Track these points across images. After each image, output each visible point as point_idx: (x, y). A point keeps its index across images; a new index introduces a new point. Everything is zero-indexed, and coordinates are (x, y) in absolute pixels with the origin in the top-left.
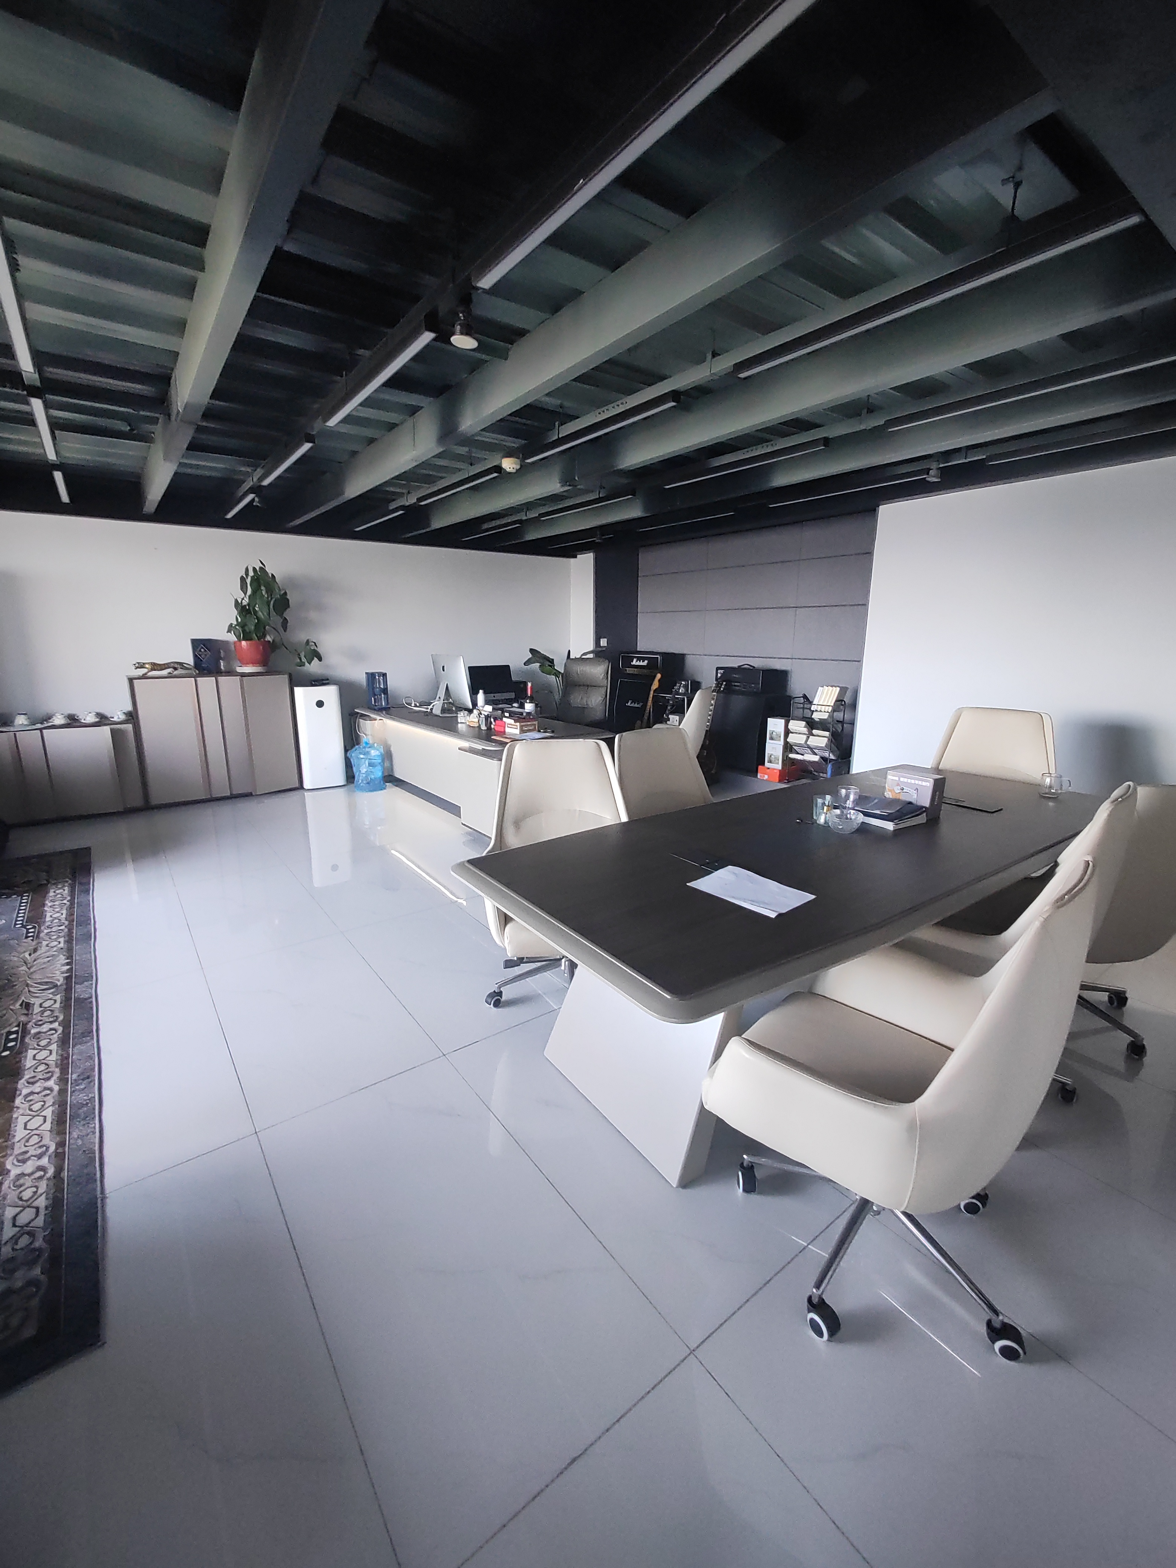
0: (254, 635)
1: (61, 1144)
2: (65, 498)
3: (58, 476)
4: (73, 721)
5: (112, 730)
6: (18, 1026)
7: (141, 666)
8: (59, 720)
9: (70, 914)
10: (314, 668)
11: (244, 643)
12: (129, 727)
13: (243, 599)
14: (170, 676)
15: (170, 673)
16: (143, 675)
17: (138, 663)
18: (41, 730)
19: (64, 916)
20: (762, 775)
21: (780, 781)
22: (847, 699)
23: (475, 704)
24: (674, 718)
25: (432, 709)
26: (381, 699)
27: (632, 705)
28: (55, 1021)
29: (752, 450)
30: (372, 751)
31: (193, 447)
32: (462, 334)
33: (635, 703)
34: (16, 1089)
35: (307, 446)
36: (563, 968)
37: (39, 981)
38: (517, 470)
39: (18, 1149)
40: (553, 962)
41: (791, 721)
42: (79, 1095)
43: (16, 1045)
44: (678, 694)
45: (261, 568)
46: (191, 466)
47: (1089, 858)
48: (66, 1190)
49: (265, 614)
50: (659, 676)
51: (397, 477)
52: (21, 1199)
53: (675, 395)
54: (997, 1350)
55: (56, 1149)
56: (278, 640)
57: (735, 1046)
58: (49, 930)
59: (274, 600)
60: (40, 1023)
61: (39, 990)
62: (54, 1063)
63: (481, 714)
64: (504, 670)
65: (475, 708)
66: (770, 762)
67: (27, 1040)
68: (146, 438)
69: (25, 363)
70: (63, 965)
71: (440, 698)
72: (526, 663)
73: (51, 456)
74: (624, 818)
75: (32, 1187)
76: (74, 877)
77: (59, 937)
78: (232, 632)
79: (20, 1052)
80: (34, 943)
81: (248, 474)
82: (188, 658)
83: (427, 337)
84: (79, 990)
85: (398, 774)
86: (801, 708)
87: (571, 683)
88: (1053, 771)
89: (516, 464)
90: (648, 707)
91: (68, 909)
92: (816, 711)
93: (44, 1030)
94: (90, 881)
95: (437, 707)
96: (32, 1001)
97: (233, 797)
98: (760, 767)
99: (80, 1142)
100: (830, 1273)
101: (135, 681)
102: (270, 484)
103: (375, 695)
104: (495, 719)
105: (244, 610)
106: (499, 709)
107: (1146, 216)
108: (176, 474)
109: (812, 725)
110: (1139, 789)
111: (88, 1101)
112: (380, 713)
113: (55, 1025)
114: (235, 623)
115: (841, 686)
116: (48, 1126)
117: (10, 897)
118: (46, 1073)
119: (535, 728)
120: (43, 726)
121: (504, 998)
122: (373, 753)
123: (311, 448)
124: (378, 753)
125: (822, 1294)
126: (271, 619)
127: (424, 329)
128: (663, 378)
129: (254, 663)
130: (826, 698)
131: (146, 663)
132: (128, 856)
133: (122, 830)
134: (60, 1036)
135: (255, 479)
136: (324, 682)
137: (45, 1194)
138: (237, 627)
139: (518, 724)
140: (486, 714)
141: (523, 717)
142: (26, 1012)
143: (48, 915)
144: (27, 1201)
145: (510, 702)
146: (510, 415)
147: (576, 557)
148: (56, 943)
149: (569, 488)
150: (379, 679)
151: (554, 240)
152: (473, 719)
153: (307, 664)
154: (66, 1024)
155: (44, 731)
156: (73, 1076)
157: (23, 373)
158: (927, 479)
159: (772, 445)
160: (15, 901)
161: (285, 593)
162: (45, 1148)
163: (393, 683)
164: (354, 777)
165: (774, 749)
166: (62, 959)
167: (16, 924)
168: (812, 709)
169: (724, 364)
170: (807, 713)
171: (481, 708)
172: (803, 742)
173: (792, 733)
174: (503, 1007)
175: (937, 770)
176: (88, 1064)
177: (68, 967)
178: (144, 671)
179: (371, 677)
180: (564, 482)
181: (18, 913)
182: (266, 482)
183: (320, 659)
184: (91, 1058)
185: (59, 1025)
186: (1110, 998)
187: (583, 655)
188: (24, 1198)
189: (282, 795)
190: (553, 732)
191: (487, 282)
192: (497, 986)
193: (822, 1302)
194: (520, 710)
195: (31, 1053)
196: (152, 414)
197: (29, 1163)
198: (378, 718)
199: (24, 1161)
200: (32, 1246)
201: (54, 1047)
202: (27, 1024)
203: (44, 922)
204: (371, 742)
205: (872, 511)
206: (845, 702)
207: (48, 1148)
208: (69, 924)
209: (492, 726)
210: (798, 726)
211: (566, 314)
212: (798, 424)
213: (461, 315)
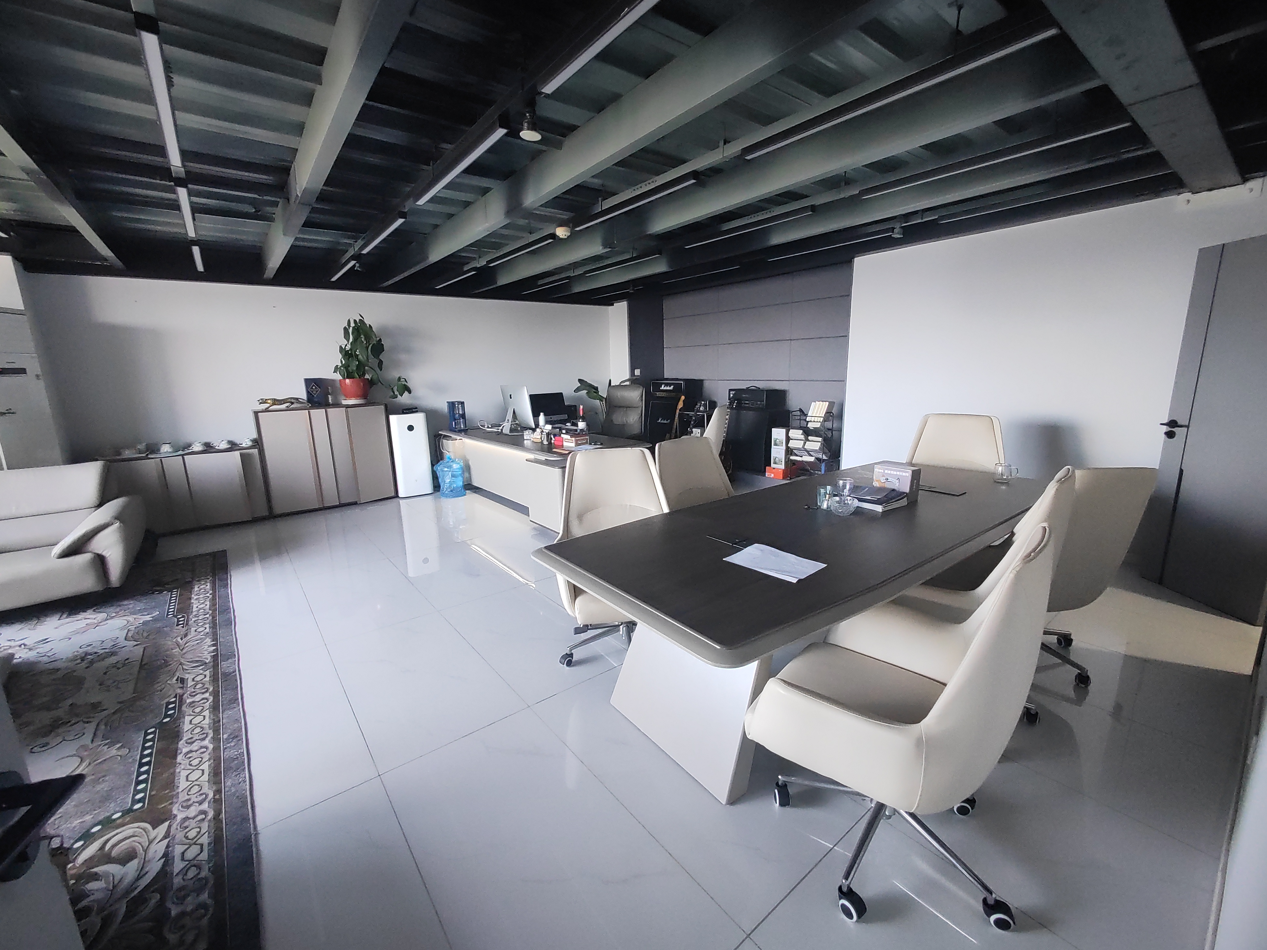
0: (356, 374)
1: (218, 792)
2: (200, 267)
3: (196, 250)
4: (208, 448)
5: (241, 455)
6: (175, 697)
7: (263, 401)
8: (197, 447)
9: (213, 604)
10: (405, 399)
11: (348, 381)
12: (255, 451)
13: (346, 345)
14: (288, 409)
15: (287, 407)
16: (266, 409)
17: (261, 399)
18: (183, 455)
19: (208, 607)
20: (769, 474)
21: (784, 478)
22: (835, 411)
23: (537, 425)
24: (696, 431)
25: (502, 430)
26: (460, 423)
27: (662, 422)
28: (206, 692)
29: (755, 216)
30: (454, 465)
31: (308, 224)
32: (528, 129)
33: (664, 420)
34: (177, 749)
35: (400, 221)
36: (621, 633)
37: (191, 660)
38: (568, 237)
39: (183, 797)
40: (613, 629)
41: (791, 430)
42: (230, 751)
43: (175, 712)
44: (699, 411)
45: (360, 320)
46: (304, 240)
47: (1045, 525)
48: (224, 829)
49: (365, 357)
50: (683, 398)
51: (471, 245)
52: (187, 838)
53: (695, 174)
54: (992, 922)
55: (214, 795)
56: (375, 377)
57: (773, 686)
58: (197, 619)
59: (371, 345)
60: (194, 694)
61: (191, 667)
62: (207, 726)
63: (543, 432)
64: (559, 396)
65: (538, 428)
66: (775, 463)
67: (184, 708)
68: (269, 218)
69: (175, 159)
70: (209, 646)
71: (508, 420)
72: (577, 390)
73: (192, 234)
74: (666, 510)
75: (196, 828)
76: (214, 575)
77: (205, 624)
78: (338, 372)
79: (179, 718)
80: (185, 629)
81: (350, 245)
82: (302, 394)
83: (501, 132)
84: (224, 666)
85: (475, 484)
86: (798, 420)
87: (612, 405)
88: (1002, 461)
89: (567, 231)
90: (675, 423)
91: (211, 600)
92: (811, 421)
93: (197, 700)
94: (228, 577)
95: (506, 428)
96: (187, 676)
97: (342, 506)
98: (767, 468)
99: (233, 790)
100: (856, 865)
101: (259, 414)
102: (368, 253)
103: (455, 420)
104: (555, 436)
105: (347, 354)
106: (557, 428)
107: (1061, 28)
108: (292, 247)
109: (808, 432)
110: (1076, 471)
111: (238, 756)
112: (459, 434)
113: (207, 695)
114: (341, 365)
115: (830, 400)
116: (206, 777)
117: (162, 593)
118: (201, 734)
119: (587, 441)
120: (183, 453)
121: (575, 658)
122: (455, 466)
123: (404, 222)
124: (458, 466)
125: (850, 883)
126: (370, 361)
127: (498, 126)
128: (684, 162)
129: (357, 396)
130: (817, 411)
131: (269, 399)
132: (256, 556)
133: (251, 535)
134: (211, 704)
135: (356, 249)
136: (414, 410)
137: (207, 833)
138: (342, 368)
139: (573, 439)
140: (547, 431)
141: (577, 433)
142: (182, 686)
143: (195, 606)
144: (192, 839)
145: (564, 422)
146: (563, 193)
147: (613, 305)
148: (202, 629)
149: (610, 249)
150: (458, 406)
151: (601, 57)
152: (537, 435)
153: (399, 396)
154: (215, 694)
155: (185, 457)
156: (224, 736)
157: (171, 167)
158: (892, 236)
159: (770, 212)
160: (166, 595)
161: (380, 339)
162: (204, 796)
163: (469, 410)
164: (440, 487)
165: (778, 453)
166: (209, 641)
167: (168, 615)
168: (807, 420)
169: (734, 149)
170: (803, 424)
171: (543, 427)
172: (801, 447)
173: (792, 439)
174: (573, 666)
175: (911, 464)
176: (236, 725)
177: (215, 648)
178: (267, 405)
179: (452, 405)
180: (605, 246)
181: (169, 606)
182: (364, 252)
183: (410, 392)
184: (237, 721)
185: (210, 695)
186: (1058, 639)
187: (621, 382)
188: (190, 837)
189: (384, 502)
190: (602, 444)
191: (549, 89)
192: (568, 649)
193: (850, 890)
194: (575, 428)
195: (187, 719)
196: (273, 199)
197: (192, 808)
198: (459, 438)
199: (188, 807)
200: (199, 877)
201: (207, 713)
202: (183, 695)
203: (192, 612)
204: (452, 458)
205: (849, 262)
206: (833, 414)
207: (207, 796)
208: (212, 613)
209: (553, 442)
210: (797, 434)
211: (608, 113)
212: (789, 196)
213: (527, 115)
